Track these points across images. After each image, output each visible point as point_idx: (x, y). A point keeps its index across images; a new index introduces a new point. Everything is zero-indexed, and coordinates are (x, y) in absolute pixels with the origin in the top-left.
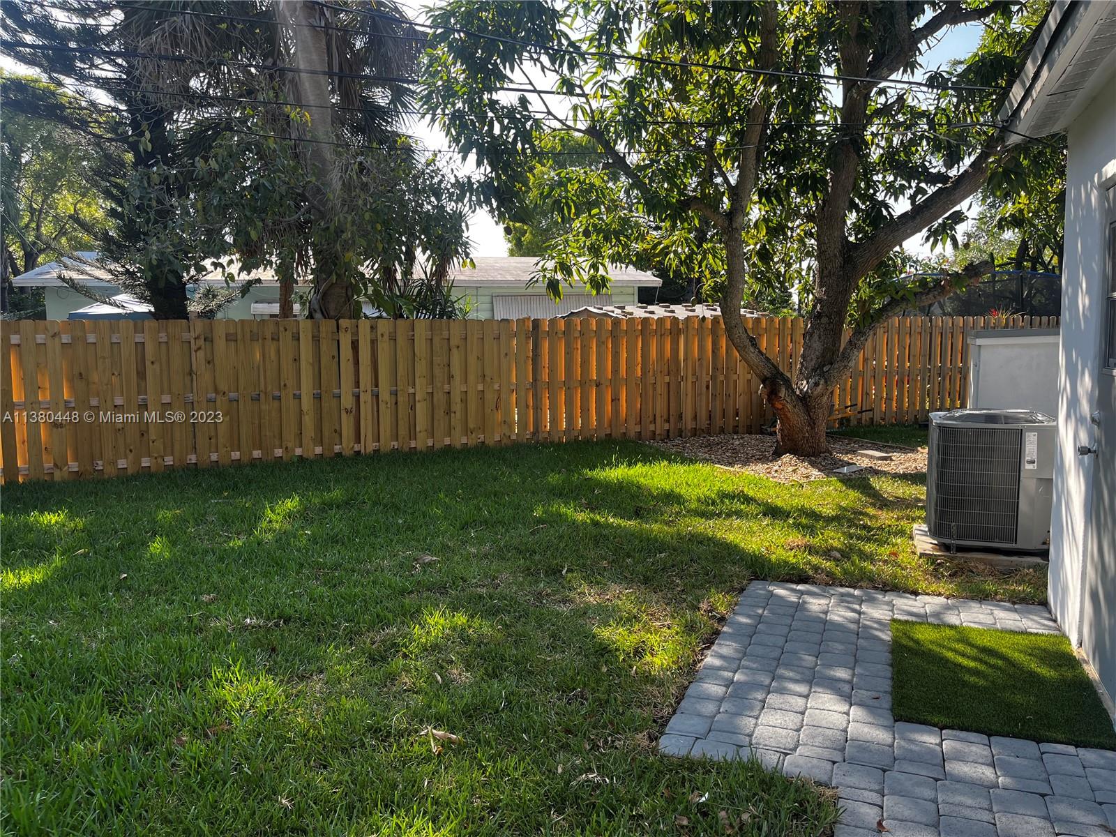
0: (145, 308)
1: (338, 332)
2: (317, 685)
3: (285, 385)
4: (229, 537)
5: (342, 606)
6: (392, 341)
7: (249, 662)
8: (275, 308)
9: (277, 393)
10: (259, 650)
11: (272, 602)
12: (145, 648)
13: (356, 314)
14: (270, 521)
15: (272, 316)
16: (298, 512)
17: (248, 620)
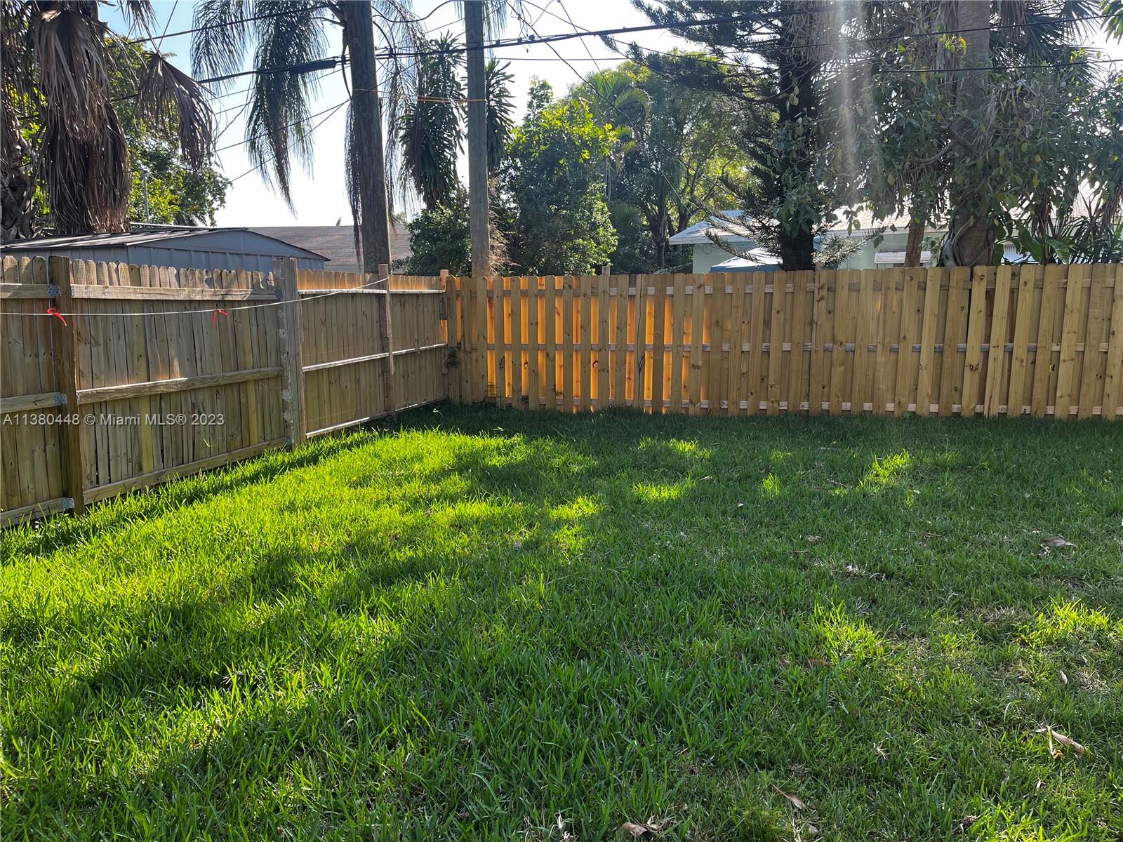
0: (775, 261)
1: (971, 280)
2: (919, 648)
3: (905, 337)
4: (835, 485)
5: (951, 574)
6: (1037, 291)
7: (849, 607)
8: (901, 257)
9: (895, 345)
10: (860, 598)
11: (876, 555)
12: (756, 571)
13: (994, 260)
14: (877, 475)
15: (895, 265)
16: (907, 469)
17: (850, 567)
